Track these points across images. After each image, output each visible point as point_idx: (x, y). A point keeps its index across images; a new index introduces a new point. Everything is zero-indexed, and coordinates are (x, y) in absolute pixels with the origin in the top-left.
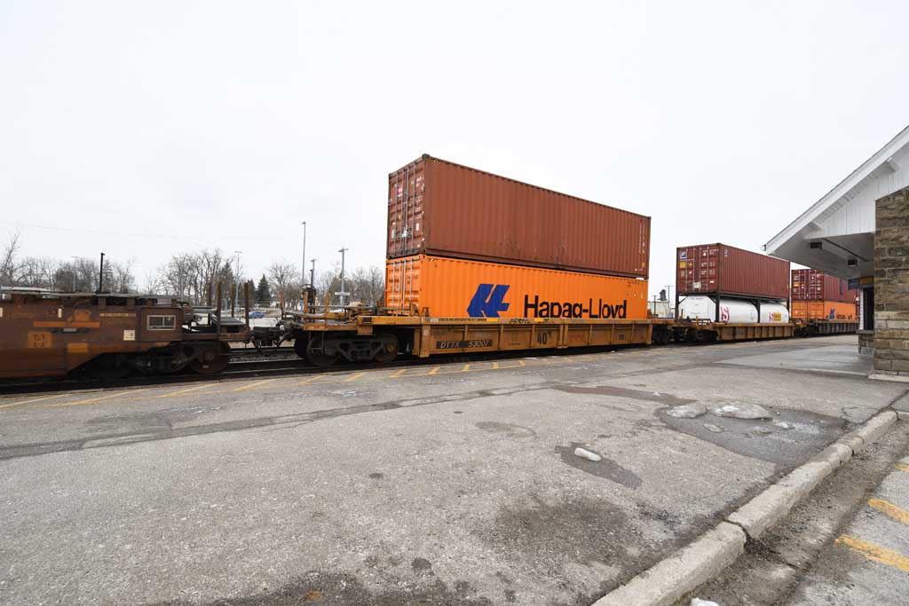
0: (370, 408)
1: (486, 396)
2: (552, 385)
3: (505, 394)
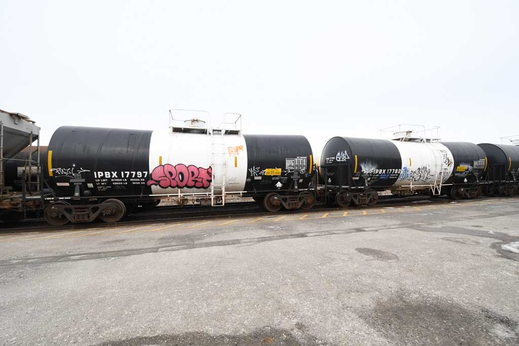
0: (290, 237)
1: (360, 231)
2: (406, 225)
3: (373, 231)
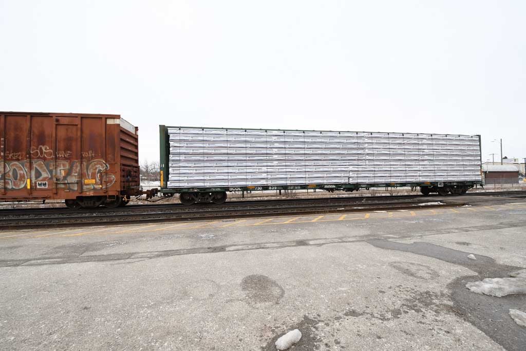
1: (300, 245)
2: (371, 238)
3: (318, 244)
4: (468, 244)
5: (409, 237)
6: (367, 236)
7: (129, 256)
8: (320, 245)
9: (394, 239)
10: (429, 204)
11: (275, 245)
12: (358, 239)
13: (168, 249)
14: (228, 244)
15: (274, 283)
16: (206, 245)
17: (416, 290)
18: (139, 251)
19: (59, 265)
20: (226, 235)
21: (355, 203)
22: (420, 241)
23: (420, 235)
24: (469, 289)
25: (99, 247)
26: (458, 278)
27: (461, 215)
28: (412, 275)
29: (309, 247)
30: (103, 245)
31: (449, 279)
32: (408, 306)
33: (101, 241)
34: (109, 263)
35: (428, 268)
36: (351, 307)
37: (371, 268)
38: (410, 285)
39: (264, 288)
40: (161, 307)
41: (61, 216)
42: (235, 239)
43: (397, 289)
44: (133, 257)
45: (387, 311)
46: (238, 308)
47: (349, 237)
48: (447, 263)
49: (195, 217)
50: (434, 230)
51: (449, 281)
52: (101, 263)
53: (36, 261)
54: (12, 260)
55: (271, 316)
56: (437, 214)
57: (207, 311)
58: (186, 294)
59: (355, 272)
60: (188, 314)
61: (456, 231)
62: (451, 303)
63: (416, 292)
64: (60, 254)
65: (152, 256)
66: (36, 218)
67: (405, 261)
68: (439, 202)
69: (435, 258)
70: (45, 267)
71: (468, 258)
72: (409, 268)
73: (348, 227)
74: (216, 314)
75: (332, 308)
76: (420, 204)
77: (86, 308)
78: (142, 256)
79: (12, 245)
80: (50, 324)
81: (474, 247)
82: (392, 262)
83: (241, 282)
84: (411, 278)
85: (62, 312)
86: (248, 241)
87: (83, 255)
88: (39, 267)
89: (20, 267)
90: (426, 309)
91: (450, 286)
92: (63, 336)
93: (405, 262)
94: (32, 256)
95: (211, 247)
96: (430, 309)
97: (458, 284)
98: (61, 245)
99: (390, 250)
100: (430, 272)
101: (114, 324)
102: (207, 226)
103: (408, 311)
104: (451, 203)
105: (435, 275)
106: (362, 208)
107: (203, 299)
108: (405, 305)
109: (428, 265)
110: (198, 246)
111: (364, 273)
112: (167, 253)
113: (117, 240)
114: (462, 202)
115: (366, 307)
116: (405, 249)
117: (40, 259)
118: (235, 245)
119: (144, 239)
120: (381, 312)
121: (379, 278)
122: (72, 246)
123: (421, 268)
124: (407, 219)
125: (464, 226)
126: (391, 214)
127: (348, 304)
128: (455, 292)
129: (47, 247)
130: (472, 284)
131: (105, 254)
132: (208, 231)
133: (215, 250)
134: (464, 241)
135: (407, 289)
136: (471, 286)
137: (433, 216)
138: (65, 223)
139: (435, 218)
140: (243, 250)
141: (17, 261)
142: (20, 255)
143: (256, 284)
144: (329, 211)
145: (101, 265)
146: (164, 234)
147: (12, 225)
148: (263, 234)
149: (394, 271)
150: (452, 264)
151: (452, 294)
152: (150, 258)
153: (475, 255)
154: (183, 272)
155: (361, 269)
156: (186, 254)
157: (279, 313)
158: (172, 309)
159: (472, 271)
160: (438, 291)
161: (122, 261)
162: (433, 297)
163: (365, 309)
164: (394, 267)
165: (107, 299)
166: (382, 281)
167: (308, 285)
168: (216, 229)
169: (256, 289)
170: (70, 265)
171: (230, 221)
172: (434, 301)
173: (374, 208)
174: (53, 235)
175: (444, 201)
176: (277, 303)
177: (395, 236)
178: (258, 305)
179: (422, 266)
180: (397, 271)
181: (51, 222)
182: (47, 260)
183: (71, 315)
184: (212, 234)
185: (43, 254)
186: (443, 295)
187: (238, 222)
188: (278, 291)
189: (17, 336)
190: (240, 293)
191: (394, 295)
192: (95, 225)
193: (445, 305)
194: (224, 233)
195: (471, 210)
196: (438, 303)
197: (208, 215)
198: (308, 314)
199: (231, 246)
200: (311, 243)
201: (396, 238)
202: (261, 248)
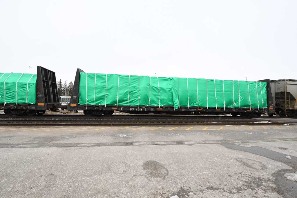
0: (120, 144)
1: (179, 144)
2: (224, 142)
3: (189, 144)
4: (286, 149)
5: (248, 143)
6: (221, 141)
7: (77, 145)
8: (191, 145)
9: (238, 143)
10: (261, 122)
11: (163, 143)
12: (215, 142)
13: (99, 142)
14: (135, 141)
15: (163, 167)
16: (122, 140)
17: (252, 176)
18: (82, 142)
19: (36, 148)
20: (133, 136)
21: (213, 120)
22: (255, 145)
23: (255, 142)
24: (286, 178)
25: (59, 139)
26: (279, 170)
27: (282, 130)
28: (249, 166)
29: (184, 146)
30: (62, 138)
31: (273, 170)
32: (246, 186)
33: (60, 135)
34: (65, 148)
35: (260, 163)
36: (210, 184)
37: (224, 161)
38: (248, 173)
39: (157, 169)
40: (95, 177)
41: (38, 119)
42: (139, 138)
43: (240, 175)
44: (79, 146)
45: (233, 188)
46: (141, 180)
47: (210, 141)
48: (273, 160)
49: (115, 123)
50: (265, 139)
51: (273, 172)
52: (60, 148)
53: (23, 145)
54: (10, 144)
55: (160, 187)
56: (266, 129)
57: (122, 180)
58: (109, 170)
59: (213, 163)
60: (111, 181)
61: (279, 140)
62: (274, 186)
63: (252, 177)
64: (37, 141)
65: (90, 146)
66: (23, 120)
67: (245, 157)
68: (268, 122)
69: (265, 156)
70: (28, 149)
71: (286, 158)
72: (247, 162)
73: (209, 134)
74: (127, 182)
75: (198, 184)
76: (256, 122)
77: (51, 174)
78: (84, 145)
79: (10, 135)
80: (31, 183)
81: (291, 151)
82: (237, 158)
83: (142, 164)
84: (249, 168)
85: (38, 176)
86: (147, 139)
87: (50, 143)
88: (25, 149)
89: (14, 148)
90: (258, 189)
91: (273, 175)
92: (38, 190)
93: (245, 159)
94: (21, 142)
95: (125, 142)
96: (261, 189)
97: (279, 174)
98: (38, 136)
99: (235, 150)
100: (261, 165)
101: (68, 184)
102: (123, 129)
103: (247, 189)
104: (275, 122)
105: (264, 167)
106: (218, 123)
107: (120, 173)
108: (245, 185)
109: (260, 161)
110: (117, 141)
111: (219, 164)
112: (99, 145)
113: (70, 135)
114: (283, 122)
115: (220, 185)
116: (246, 150)
117: (25, 144)
118: (139, 142)
119: (86, 136)
120: (229, 188)
121: (229, 167)
122: (44, 138)
123: (256, 162)
124: (247, 131)
125: (284, 137)
126: (236, 128)
127: (209, 182)
128: (277, 179)
129: (29, 137)
130: (288, 174)
131: (63, 143)
132: (123, 133)
133: (127, 144)
134: (284, 147)
135: (246, 175)
136: (288, 176)
137: (264, 130)
138: (40, 123)
139: (265, 131)
140: (144, 145)
141: (13, 144)
142: (15, 141)
143: (151, 166)
144: (197, 124)
145: (61, 149)
146: (97, 133)
147: (10, 123)
148: (156, 136)
149: (238, 164)
150: (276, 161)
151: (275, 180)
152: (89, 147)
153: (291, 156)
154: (108, 156)
155: (217, 161)
156: (110, 146)
157: (165, 185)
158: (102, 178)
159: (289, 167)
160: (266, 177)
161: (73, 148)
162: (263, 181)
163: (219, 186)
164: (238, 161)
165: (64, 170)
166: (230, 169)
167: (184, 169)
168: (128, 132)
169: (152, 169)
170: (43, 148)
171: (136, 127)
172: (263, 184)
173: (226, 123)
174: (33, 130)
175: (271, 121)
176: (164, 179)
177: (239, 142)
178: (153, 179)
179: (256, 161)
180: (240, 163)
181: (32, 122)
182: (30, 145)
183: (43, 177)
184: (125, 134)
185: (27, 142)
186: (269, 180)
187: (141, 128)
188: (165, 171)
189: (13, 188)
190: (141, 171)
191: (237, 178)
192: (57, 126)
193: (270, 187)
194: (132, 134)
195: (289, 128)
196: (266, 185)
197: (122, 123)
198: (184, 186)
199: (136, 142)
200: (186, 143)
201: (240, 143)
202: (155, 144)
